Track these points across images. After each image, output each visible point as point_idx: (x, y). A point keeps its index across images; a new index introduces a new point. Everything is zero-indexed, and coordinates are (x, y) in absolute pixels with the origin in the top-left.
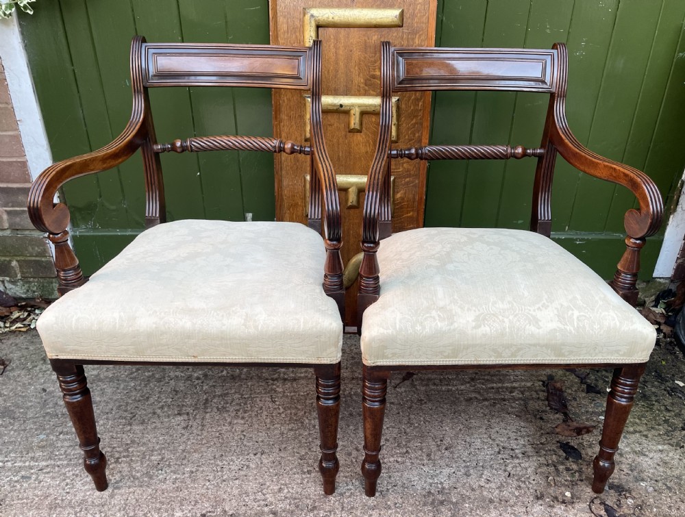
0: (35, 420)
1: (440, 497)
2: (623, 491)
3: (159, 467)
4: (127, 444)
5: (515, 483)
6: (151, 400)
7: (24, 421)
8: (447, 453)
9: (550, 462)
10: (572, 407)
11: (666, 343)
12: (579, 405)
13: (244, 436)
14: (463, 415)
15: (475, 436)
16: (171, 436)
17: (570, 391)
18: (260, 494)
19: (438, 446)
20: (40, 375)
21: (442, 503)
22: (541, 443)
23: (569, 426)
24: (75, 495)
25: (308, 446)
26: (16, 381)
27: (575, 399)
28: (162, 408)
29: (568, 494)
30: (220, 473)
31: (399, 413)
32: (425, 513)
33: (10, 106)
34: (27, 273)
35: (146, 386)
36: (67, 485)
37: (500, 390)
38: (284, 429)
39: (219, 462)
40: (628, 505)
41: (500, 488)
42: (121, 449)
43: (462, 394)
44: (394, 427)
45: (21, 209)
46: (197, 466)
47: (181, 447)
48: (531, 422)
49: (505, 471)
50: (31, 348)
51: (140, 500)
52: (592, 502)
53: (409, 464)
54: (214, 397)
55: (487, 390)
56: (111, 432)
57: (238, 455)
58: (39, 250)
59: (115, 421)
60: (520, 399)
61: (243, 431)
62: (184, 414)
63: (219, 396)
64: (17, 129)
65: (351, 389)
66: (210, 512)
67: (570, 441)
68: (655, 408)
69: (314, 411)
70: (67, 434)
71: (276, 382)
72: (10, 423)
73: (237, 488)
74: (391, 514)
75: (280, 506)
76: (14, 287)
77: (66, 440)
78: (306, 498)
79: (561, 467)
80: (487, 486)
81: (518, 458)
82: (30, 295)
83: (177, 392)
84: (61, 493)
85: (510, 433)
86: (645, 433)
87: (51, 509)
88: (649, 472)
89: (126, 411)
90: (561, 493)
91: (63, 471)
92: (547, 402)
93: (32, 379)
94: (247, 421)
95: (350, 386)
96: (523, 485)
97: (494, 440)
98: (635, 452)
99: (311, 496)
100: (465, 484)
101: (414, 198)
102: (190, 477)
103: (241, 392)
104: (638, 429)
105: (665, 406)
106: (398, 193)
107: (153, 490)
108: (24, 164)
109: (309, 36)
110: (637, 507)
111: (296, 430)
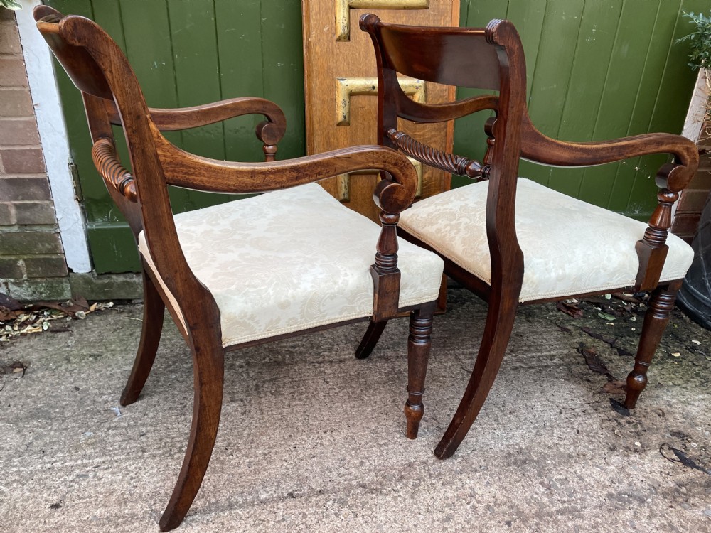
0: (75, 418)
1: (521, 457)
2: (684, 436)
3: (228, 452)
5: (586, 439)
7: (63, 421)
8: (513, 417)
9: (611, 417)
10: (611, 368)
12: (617, 367)
13: (308, 416)
14: (515, 382)
15: (534, 400)
16: (230, 422)
17: (604, 355)
18: (342, 468)
19: (502, 411)
20: (68, 374)
21: (524, 462)
22: (597, 402)
23: (616, 384)
24: (144, 488)
25: (375, 421)
26: (42, 382)
27: (611, 361)
29: (637, 444)
30: (294, 453)
31: (453, 385)
32: (512, 472)
33: (26, 90)
34: (34, 272)
36: (132, 478)
37: (541, 359)
38: (347, 406)
39: (289, 443)
40: (694, 448)
41: (574, 443)
42: (181, 439)
44: (453, 398)
45: (32, 202)
46: (268, 448)
47: (246, 432)
48: (580, 384)
50: (50, 349)
51: (218, 487)
52: (661, 448)
54: (264, 382)
55: (529, 359)
56: (165, 423)
57: (307, 434)
58: (50, 247)
59: (166, 412)
60: (562, 365)
61: (305, 412)
62: (237, 400)
63: (269, 381)
64: (33, 115)
66: (296, 491)
67: (620, 397)
68: (684, 364)
70: (117, 429)
71: (322, 365)
72: (47, 423)
73: (317, 465)
74: (480, 476)
75: (367, 479)
76: (18, 289)
77: (116, 435)
78: (391, 469)
79: (622, 421)
80: (561, 443)
81: (580, 416)
82: (36, 297)
84: (127, 488)
85: (565, 395)
86: (684, 386)
88: (700, 418)
89: (174, 402)
90: (631, 443)
91: (123, 465)
92: (587, 366)
93: (59, 378)
94: (306, 402)
95: (398, 364)
96: (594, 440)
97: (552, 402)
98: (682, 402)
99: (395, 467)
100: (540, 443)
101: (441, 178)
102: (265, 459)
103: (290, 376)
104: (676, 382)
105: (692, 362)
106: (426, 172)
107: (229, 475)
108: (39, 153)
109: (342, 17)
110: (702, 448)
111: (358, 407)
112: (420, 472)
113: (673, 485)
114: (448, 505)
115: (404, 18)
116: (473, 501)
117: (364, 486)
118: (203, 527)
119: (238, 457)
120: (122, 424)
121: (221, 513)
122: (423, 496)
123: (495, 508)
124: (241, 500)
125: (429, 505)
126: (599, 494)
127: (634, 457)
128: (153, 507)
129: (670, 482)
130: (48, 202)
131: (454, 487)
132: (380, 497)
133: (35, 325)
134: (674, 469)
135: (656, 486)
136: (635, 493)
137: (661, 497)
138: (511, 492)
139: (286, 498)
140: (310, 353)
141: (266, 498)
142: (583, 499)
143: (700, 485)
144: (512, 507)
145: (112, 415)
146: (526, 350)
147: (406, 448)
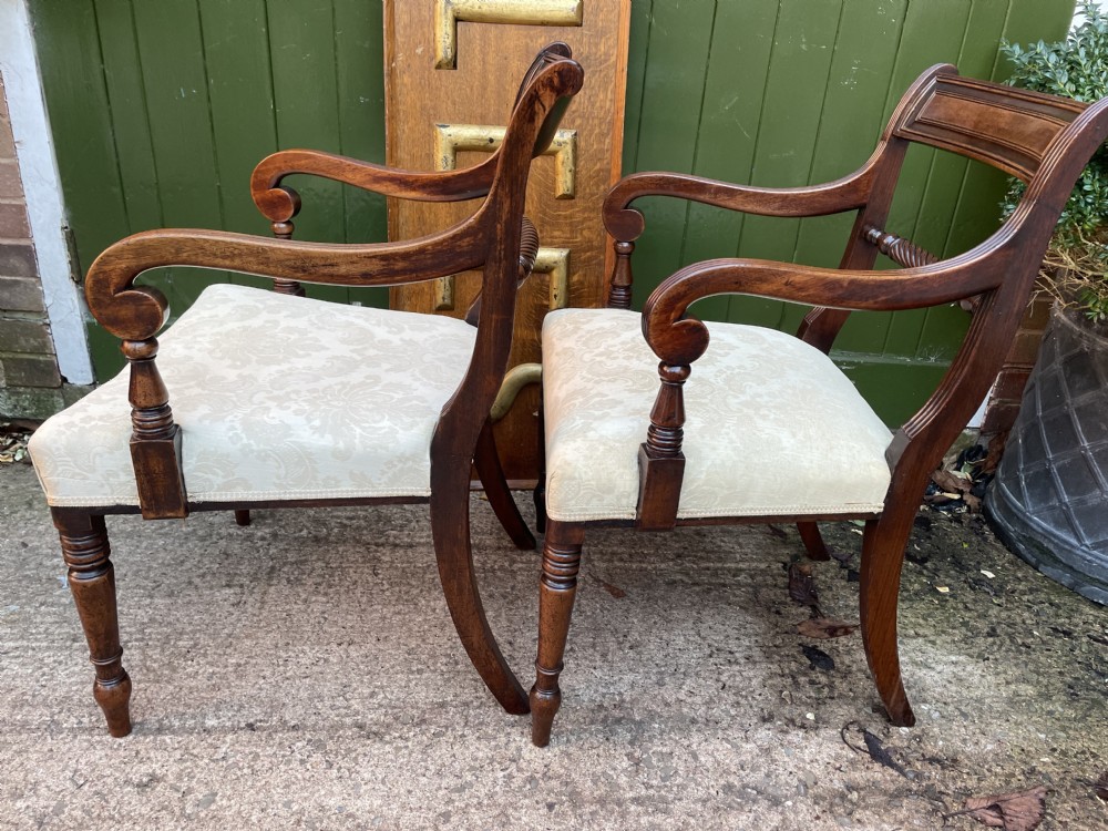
1: (617, 713)
3: (189, 656)
4: (143, 624)
5: (732, 698)
6: (188, 565)
8: (631, 654)
9: (787, 671)
10: (825, 599)
11: (971, 520)
12: (836, 598)
13: (326, 619)
14: (660, 602)
15: (678, 632)
16: (211, 615)
17: (823, 578)
18: (341, 698)
19: (620, 643)
20: (21, 524)
21: (618, 721)
22: (775, 646)
23: (819, 624)
24: (54, 690)
25: (421, 636)
27: (830, 588)
28: (203, 576)
29: (810, 716)
30: (282, 668)
32: (591, 734)
33: (5, 120)
34: (15, 378)
35: (181, 545)
36: (44, 674)
37: (720, 572)
38: (389, 611)
39: (282, 653)
40: (901, 735)
41: (709, 703)
42: (133, 630)
43: (661, 574)
45: (13, 278)
46: (248, 657)
47: (226, 631)
48: (763, 616)
49: (718, 680)
50: (12, 487)
52: (846, 728)
53: (573, 666)
54: (285, 564)
55: (700, 571)
57: (312, 644)
58: (36, 344)
60: (749, 585)
61: (324, 613)
62: (235, 585)
63: (292, 564)
64: (14, 156)
65: (495, 561)
66: (261, 721)
67: (818, 644)
68: (949, 605)
69: (436, 589)
70: (52, 606)
71: (381, 548)
73: (306, 689)
75: (370, 717)
77: (49, 614)
78: (412, 707)
79: (802, 679)
80: (689, 700)
81: (738, 664)
82: (18, 413)
83: (228, 555)
84: (32, 686)
85: (729, 630)
86: (932, 638)
87: (14, 707)
88: (934, 691)
89: (146, 578)
90: (800, 715)
91: (40, 656)
92: (787, 591)
93: (7, 528)
94: (332, 598)
96: (743, 701)
97: (704, 639)
98: (915, 663)
99: (420, 705)
100: (656, 696)
101: (598, 282)
102: (235, 672)
103: (327, 559)
104: (921, 632)
105: (964, 603)
106: (574, 274)
107: (175, 687)
108: (21, 209)
109: (443, 34)
110: (915, 737)
111: (405, 614)
112: (453, 716)
113: (838, 785)
114: (472, 768)
115: (543, 39)
116: (514, 766)
117: (361, 727)
118: (109, 753)
119: (199, 664)
120: (63, 600)
121: (142, 738)
122: (442, 752)
123: (541, 781)
124: (177, 724)
125: (443, 765)
126: (712, 783)
127: (796, 736)
128: (56, 717)
129: (836, 782)
130: (33, 280)
131: (493, 743)
132: (377, 745)
133: (6, 452)
134: (852, 763)
135: (810, 783)
136: (770, 790)
137: (809, 802)
138: (577, 762)
139: (242, 729)
140: (371, 530)
141: (213, 726)
142: (683, 787)
143: (885, 793)
144: (567, 784)
145: (56, 586)
146: (701, 558)
147: (449, 680)
